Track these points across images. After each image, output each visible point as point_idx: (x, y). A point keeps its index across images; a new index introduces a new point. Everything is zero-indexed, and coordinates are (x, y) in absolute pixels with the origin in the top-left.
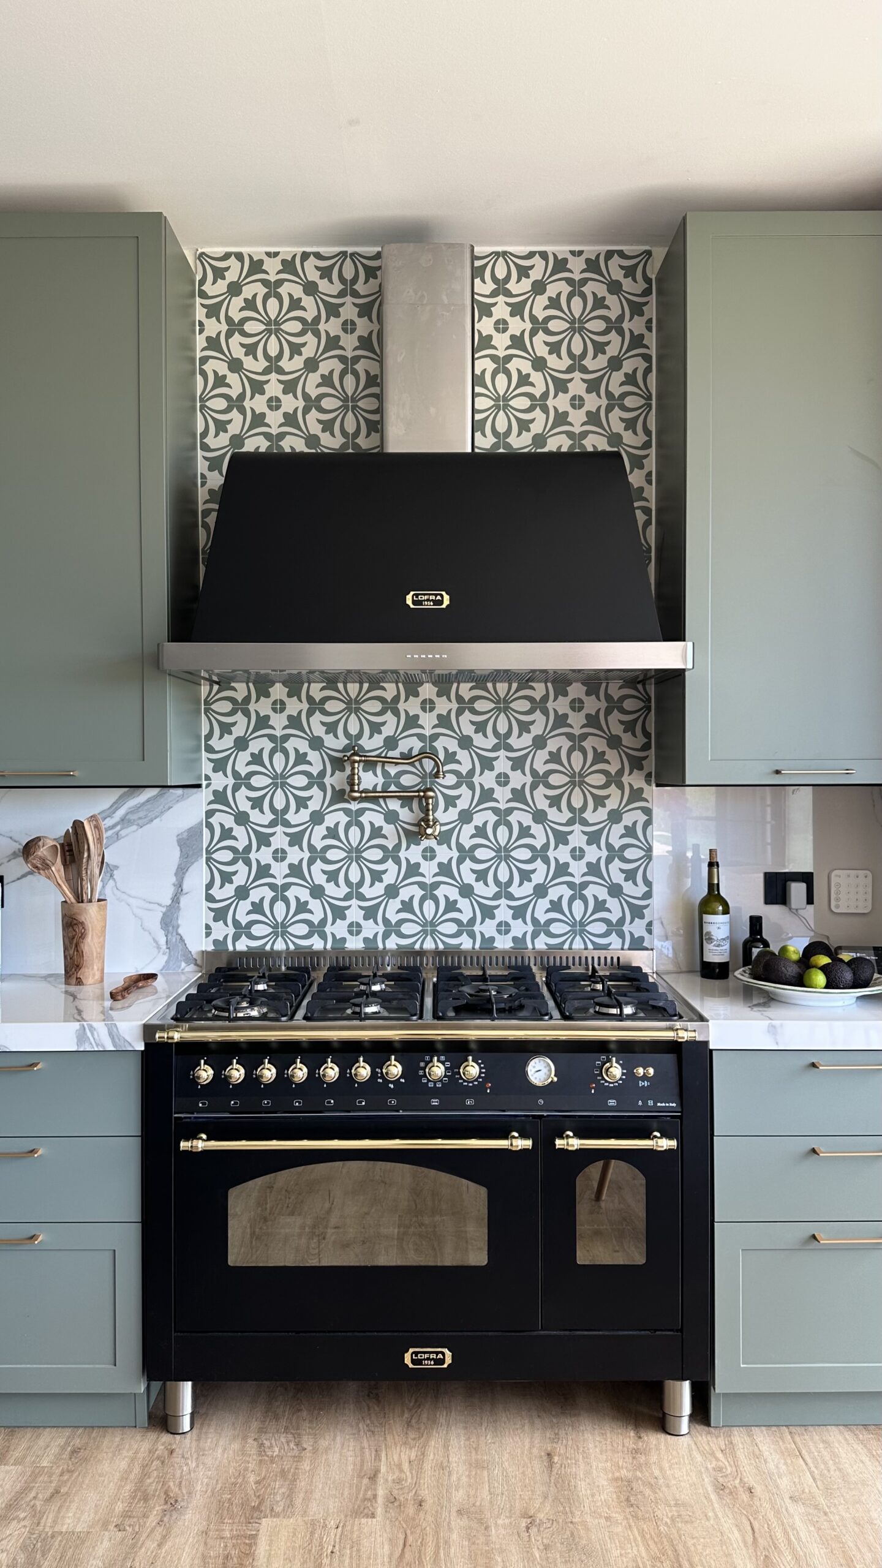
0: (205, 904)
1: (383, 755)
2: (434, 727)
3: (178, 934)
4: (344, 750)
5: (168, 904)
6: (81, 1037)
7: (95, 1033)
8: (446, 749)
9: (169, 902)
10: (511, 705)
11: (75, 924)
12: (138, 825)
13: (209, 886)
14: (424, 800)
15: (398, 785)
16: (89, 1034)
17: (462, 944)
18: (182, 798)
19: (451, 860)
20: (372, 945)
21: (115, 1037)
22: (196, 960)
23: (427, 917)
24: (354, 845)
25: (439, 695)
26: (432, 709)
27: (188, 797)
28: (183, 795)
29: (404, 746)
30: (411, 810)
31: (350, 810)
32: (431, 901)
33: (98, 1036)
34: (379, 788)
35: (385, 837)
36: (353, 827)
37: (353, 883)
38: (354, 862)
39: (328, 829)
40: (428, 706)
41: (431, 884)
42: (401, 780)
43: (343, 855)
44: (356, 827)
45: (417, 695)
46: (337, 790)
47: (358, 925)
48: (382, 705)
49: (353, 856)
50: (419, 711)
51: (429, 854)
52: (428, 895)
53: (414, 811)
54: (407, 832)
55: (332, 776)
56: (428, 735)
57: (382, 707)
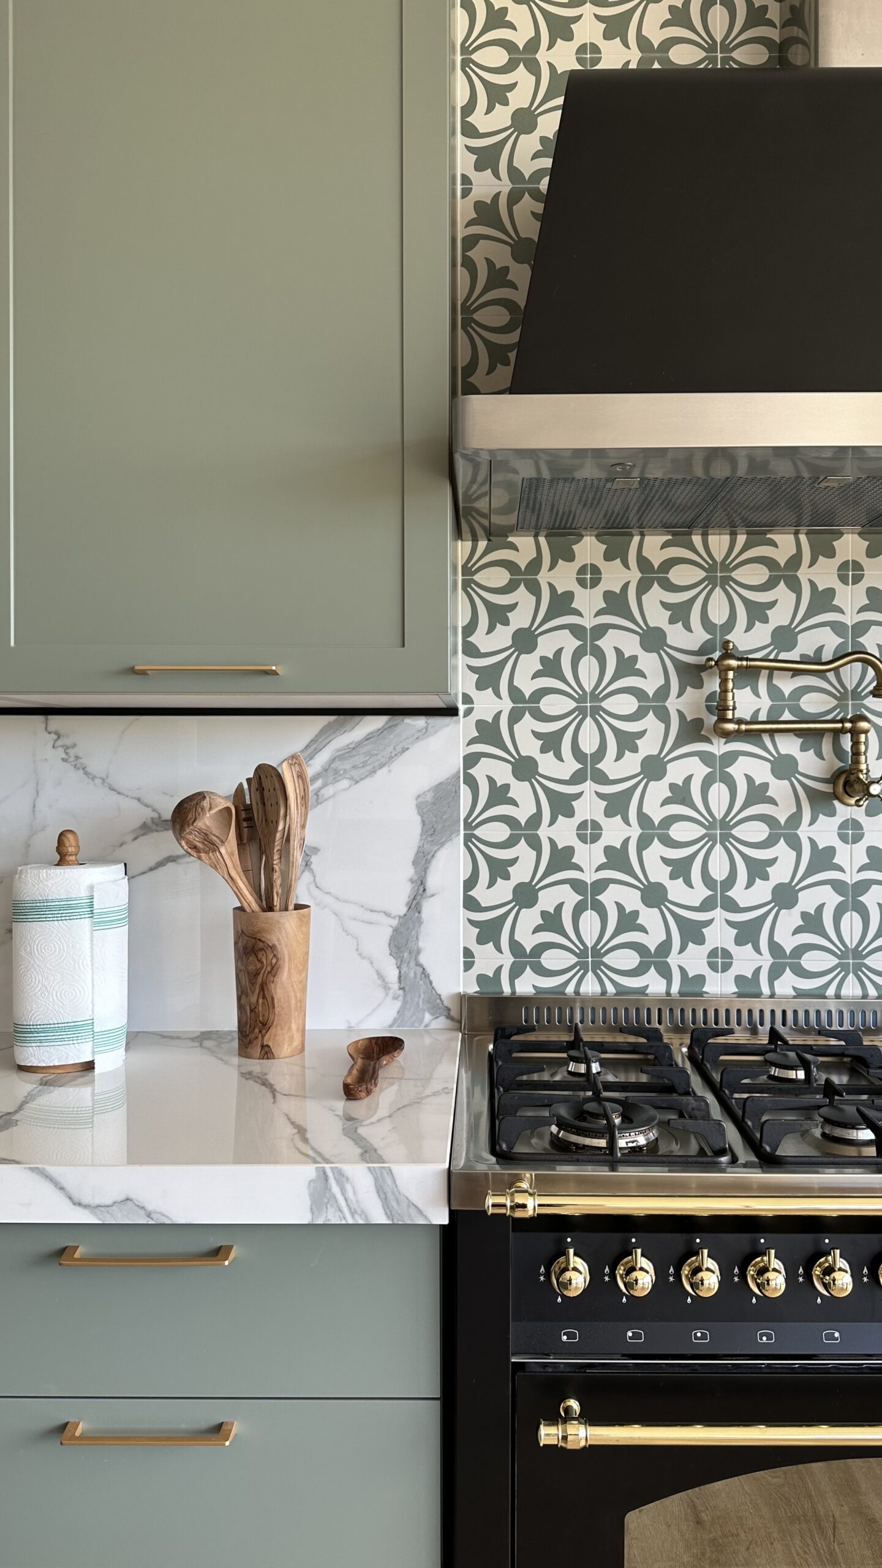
0: (462, 913)
1: (771, 657)
2: (862, 610)
3: (418, 964)
4: (705, 650)
5: (402, 914)
6: (320, 1193)
7: (348, 1187)
9: (403, 910)
11: (261, 950)
12: (352, 778)
13: (470, 883)
15: (796, 710)
16: (336, 1189)
18: (425, 732)
21: (389, 1195)
22: (449, 1010)
23: (848, 942)
24: (719, 816)
26: (857, 579)
27: (436, 732)
28: (426, 728)
29: (806, 644)
30: (819, 755)
31: (711, 755)
32: (855, 914)
33: (354, 1193)
34: (763, 717)
35: (772, 801)
36: (716, 785)
37: (717, 881)
38: (718, 844)
39: (673, 787)
40: (850, 573)
41: (855, 883)
42: (802, 703)
43: (699, 831)
44: (721, 784)
45: (831, 554)
46: (689, 719)
47: (726, 954)
48: (770, 571)
49: (716, 834)
50: (834, 583)
51: (850, 832)
52: (848, 903)
53: (824, 759)
54: (812, 793)
55: (679, 695)
56: (851, 623)
57: (770, 576)
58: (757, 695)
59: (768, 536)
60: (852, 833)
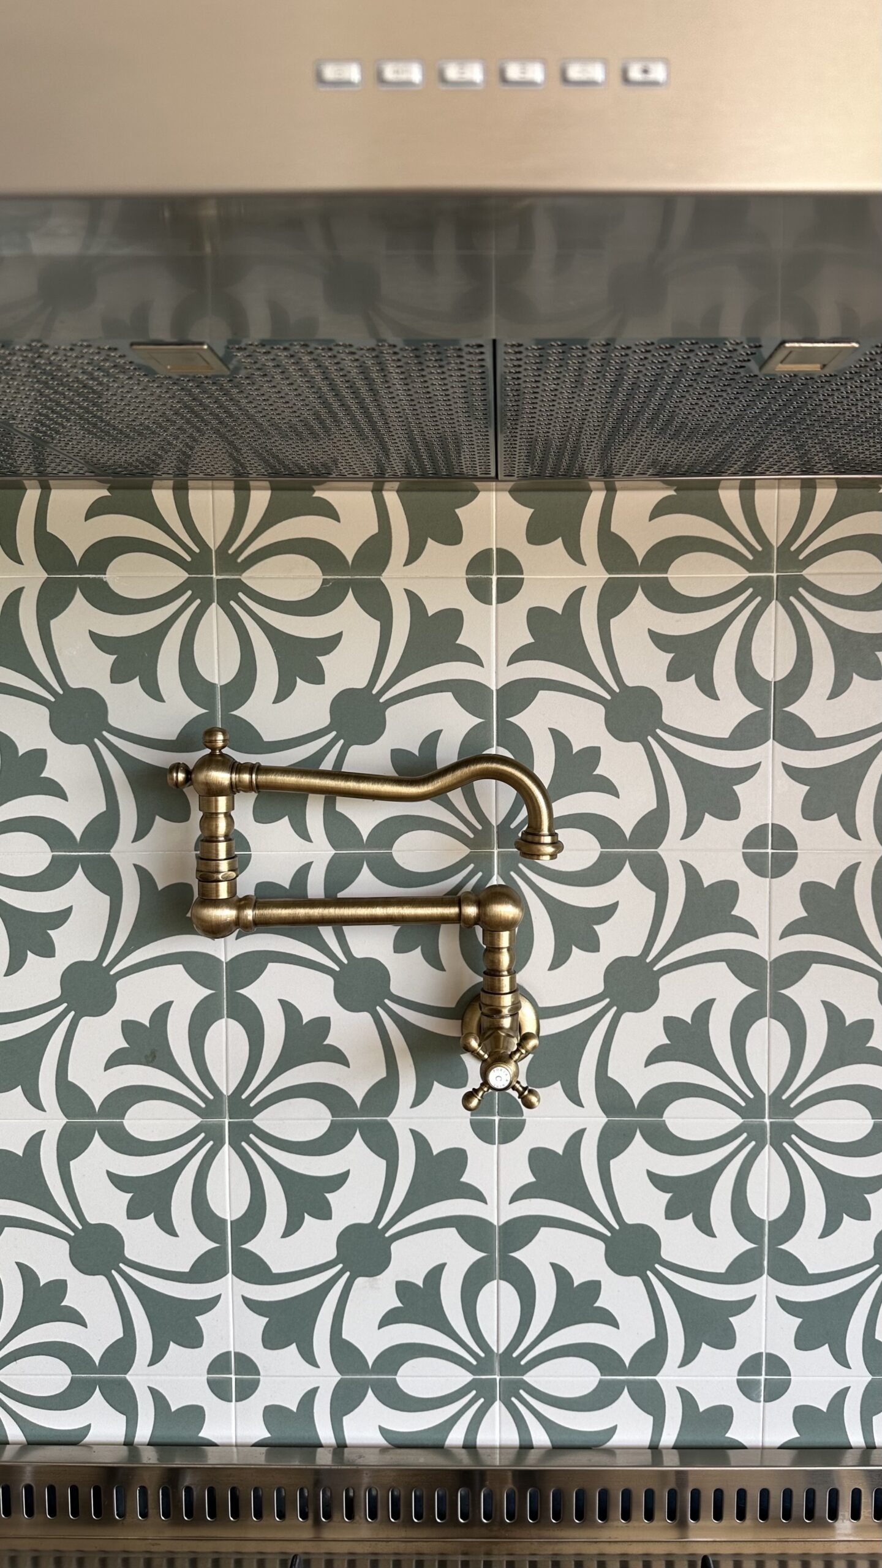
1: (327, 765)
2: (518, 656)
4: (183, 742)
8: (560, 739)
10: (811, 573)
14: (479, 930)
15: (388, 871)
17: (614, 1429)
19: (576, 1139)
20: (293, 1434)
23: (491, 1341)
24: (227, 1085)
25: (537, 534)
26: (509, 591)
29: (404, 727)
30: (433, 959)
31: (210, 961)
32: (504, 1285)
34: (316, 887)
35: (337, 1056)
36: (222, 1023)
37: (224, 1221)
38: (226, 1146)
39: (129, 1028)
40: (494, 578)
41: (506, 1224)
42: (395, 851)
43: (187, 1120)
44: (230, 1020)
45: (452, 535)
46: (160, 886)
47: (246, 1364)
48: (324, 572)
49: (222, 1126)
50: (461, 598)
51: (497, 1118)
52: (494, 1263)
53: (443, 970)
54: (418, 1040)
55: (139, 835)
56: (496, 686)
57: (325, 581)
58: (304, 834)
59: (317, 494)
60: (500, 1120)
